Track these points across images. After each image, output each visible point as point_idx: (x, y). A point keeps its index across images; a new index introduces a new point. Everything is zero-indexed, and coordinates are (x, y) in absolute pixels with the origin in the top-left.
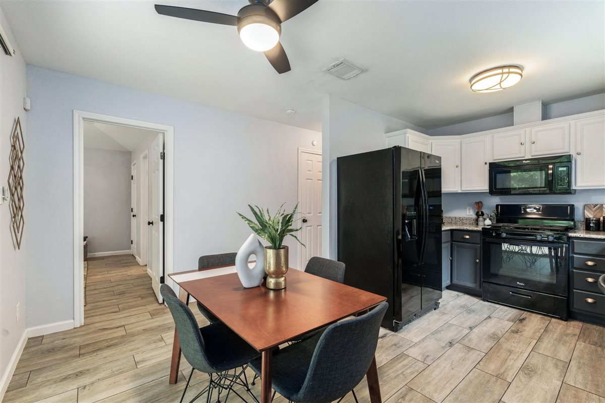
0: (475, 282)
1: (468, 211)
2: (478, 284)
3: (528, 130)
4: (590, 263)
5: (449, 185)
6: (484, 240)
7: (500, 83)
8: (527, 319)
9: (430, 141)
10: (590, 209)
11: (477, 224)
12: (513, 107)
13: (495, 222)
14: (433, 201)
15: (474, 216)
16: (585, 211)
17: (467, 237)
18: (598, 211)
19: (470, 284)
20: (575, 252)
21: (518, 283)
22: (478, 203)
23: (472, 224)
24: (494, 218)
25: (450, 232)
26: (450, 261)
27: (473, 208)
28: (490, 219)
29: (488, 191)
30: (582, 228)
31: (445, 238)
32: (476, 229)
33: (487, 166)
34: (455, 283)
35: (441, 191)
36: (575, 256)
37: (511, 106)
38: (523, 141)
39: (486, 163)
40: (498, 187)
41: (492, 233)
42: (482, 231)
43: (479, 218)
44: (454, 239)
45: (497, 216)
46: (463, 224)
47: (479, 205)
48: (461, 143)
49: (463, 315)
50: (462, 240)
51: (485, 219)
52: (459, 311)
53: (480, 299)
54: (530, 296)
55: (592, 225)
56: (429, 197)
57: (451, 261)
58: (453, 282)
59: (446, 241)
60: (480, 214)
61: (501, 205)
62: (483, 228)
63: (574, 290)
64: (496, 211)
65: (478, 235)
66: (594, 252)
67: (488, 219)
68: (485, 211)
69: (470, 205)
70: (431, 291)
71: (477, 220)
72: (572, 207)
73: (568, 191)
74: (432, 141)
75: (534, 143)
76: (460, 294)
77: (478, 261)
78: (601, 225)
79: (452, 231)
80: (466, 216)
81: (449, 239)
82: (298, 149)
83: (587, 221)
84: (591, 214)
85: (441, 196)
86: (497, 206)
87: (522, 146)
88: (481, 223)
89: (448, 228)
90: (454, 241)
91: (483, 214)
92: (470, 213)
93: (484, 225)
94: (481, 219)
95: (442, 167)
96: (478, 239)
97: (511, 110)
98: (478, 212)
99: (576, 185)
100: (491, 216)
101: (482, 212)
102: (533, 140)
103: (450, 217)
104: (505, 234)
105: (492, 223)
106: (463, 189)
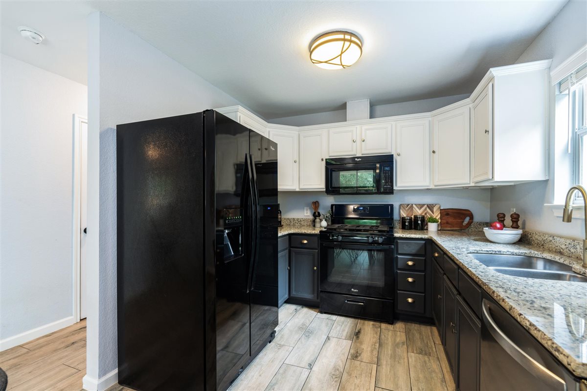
0: (313, 293)
1: (305, 211)
2: (316, 295)
3: (358, 127)
4: (410, 263)
5: (287, 181)
6: (321, 244)
7: (341, 55)
8: (362, 331)
9: (268, 130)
10: (404, 208)
11: (314, 226)
12: (346, 103)
13: (330, 223)
14: (267, 201)
15: (311, 217)
16: (401, 211)
17: (305, 242)
18: (410, 210)
19: (307, 295)
20: (399, 252)
21: (352, 290)
22: (315, 203)
23: (310, 226)
24: (329, 219)
25: (288, 237)
26: (287, 271)
27: (310, 208)
28: (326, 220)
29: (325, 190)
30: (398, 227)
31: (282, 245)
32: (313, 232)
33: (324, 163)
34: (293, 296)
35: (277, 189)
36: (399, 256)
37: (344, 102)
38: (355, 139)
39: (322, 160)
40: (333, 186)
41: (329, 236)
42: (320, 234)
43: (315, 219)
44: (292, 245)
45: (332, 216)
46: (301, 226)
47: (316, 205)
48: (299, 135)
49: (302, 343)
50: (300, 246)
51: (321, 220)
52: (297, 337)
53: (318, 310)
54: (362, 302)
55: (407, 224)
56: (260, 196)
57: (290, 271)
58: (291, 295)
59: (284, 248)
60: (316, 215)
61: (335, 205)
62: (320, 232)
63: (398, 292)
64: (331, 212)
65: (316, 239)
66: (414, 252)
67: (324, 220)
68: (320, 211)
69: (307, 205)
70: (267, 310)
71: (314, 221)
72: (392, 206)
73: (390, 191)
74: (269, 129)
75: (364, 141)
76: (299, 307)
77: (315, 268)
78: (413, 223)
79: (290, 235)
80: (304, 217)
81: (287, 246)
82: (74, 115)
83: (403, 220)
84: (404, 213)
85: (276, 195)
86: (332, 206)
87: (354, 143)
88: (317, 225)
89: (286, 233)
90: (292, 247)
91: (319, 215)
92: (307, 214)
93: (321, 227)
94: (318, 220)
95: (278, 161)
96: (316, 243)
97: (343, 107)
98: (315, 213)
99: (396, 186)
100: (326, 217)
101: (319, 213)
102: (363, 138)
103: (288, 219)
104: (341, 237)
105: (328, 225)
106: (301, 187)
